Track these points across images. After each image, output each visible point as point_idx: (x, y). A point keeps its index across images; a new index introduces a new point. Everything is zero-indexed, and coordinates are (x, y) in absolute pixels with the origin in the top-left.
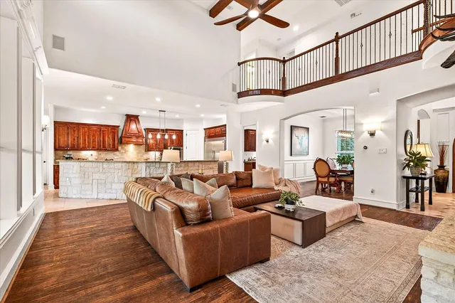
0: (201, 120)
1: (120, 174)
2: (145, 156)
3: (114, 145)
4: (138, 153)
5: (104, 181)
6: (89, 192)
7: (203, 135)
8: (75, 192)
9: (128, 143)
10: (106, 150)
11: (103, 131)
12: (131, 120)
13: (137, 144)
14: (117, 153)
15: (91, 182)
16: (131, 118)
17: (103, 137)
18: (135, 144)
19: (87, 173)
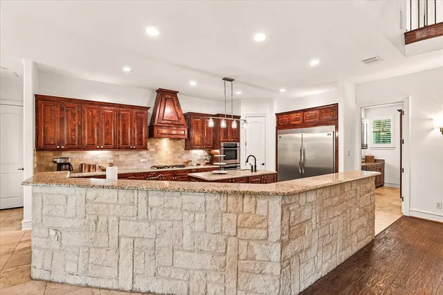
0: (270, 101)
1: (199, 226)
2: (185, 158)
3: (140, 139)
4: (175, 152)
5: (150, 244)
6: (110, 272)
7: (274, 125)
8: (71, 268)
9: (161, 137)
10: (128, 149)
11: (123, 115)
12: (166, 99)
13: (175, 139)
14: (144, 152)
15: (114, 242)
16: (166, 96)
17: (124, 126)
18: (171, 139)
19: (102, 219)
